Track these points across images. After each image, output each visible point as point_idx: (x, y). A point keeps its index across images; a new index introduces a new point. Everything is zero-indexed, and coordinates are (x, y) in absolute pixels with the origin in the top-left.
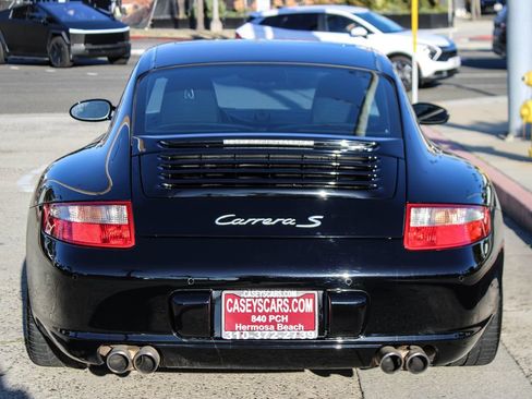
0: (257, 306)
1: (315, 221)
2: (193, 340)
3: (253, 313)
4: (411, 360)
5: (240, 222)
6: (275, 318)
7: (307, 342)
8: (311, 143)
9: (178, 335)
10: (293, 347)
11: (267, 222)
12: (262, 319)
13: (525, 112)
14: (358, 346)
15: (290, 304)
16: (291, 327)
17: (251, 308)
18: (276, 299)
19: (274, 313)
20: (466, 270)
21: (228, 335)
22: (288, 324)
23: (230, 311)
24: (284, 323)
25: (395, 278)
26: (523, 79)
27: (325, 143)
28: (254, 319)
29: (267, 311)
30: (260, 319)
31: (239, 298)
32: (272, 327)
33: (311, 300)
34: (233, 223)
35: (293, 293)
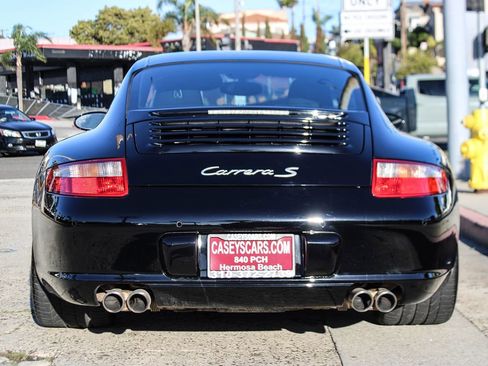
0: (240, 248)
1: (292, 172)
2: (181, 279)
3: (235, 255)
4: (380, 299)
5: (224, 172)
6: (256, 259)
7: (285, 280)
8: (287, 113)
9: (168, 274)
10: (272, 285)
11: (248, 172)
12: (244, 260)
13: (464, 149)
14: (331, 284)
15: (269, 247)
16: (271, 267)
17: (234, 250)
18: (256, 241)
19: (255, 255)
20: (427, 217)
21: (212, 274)
22: (268, 264)
23: (215, 253)
24: (264, 264)
25: (364, 222)
26: (462, 122)
27: (299, 113)
28: (237, 260)
29: (248, 253)
30: (242, 260)
31: (223, 241)
32: (253, 267)
33: (289, 243)
34: (217, 173)
35: (272, 237)
